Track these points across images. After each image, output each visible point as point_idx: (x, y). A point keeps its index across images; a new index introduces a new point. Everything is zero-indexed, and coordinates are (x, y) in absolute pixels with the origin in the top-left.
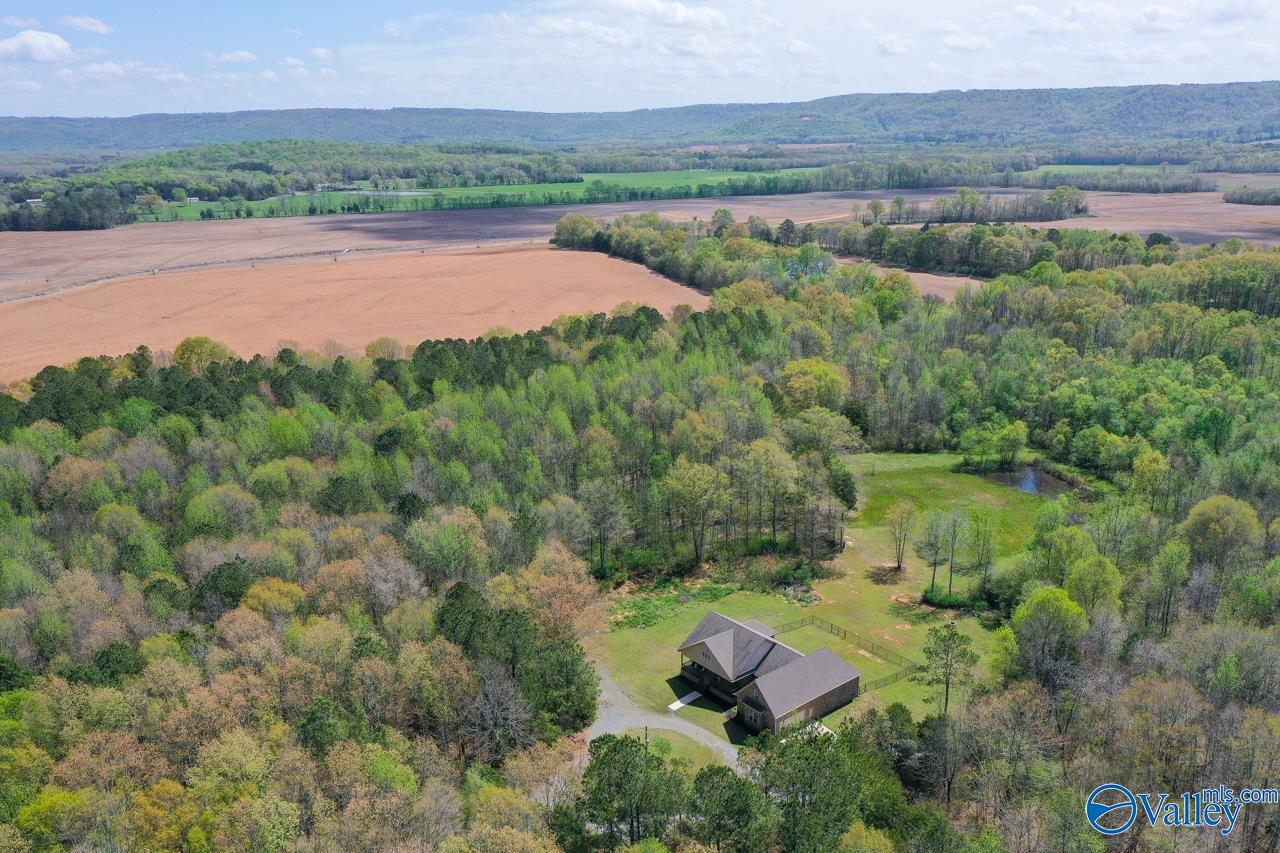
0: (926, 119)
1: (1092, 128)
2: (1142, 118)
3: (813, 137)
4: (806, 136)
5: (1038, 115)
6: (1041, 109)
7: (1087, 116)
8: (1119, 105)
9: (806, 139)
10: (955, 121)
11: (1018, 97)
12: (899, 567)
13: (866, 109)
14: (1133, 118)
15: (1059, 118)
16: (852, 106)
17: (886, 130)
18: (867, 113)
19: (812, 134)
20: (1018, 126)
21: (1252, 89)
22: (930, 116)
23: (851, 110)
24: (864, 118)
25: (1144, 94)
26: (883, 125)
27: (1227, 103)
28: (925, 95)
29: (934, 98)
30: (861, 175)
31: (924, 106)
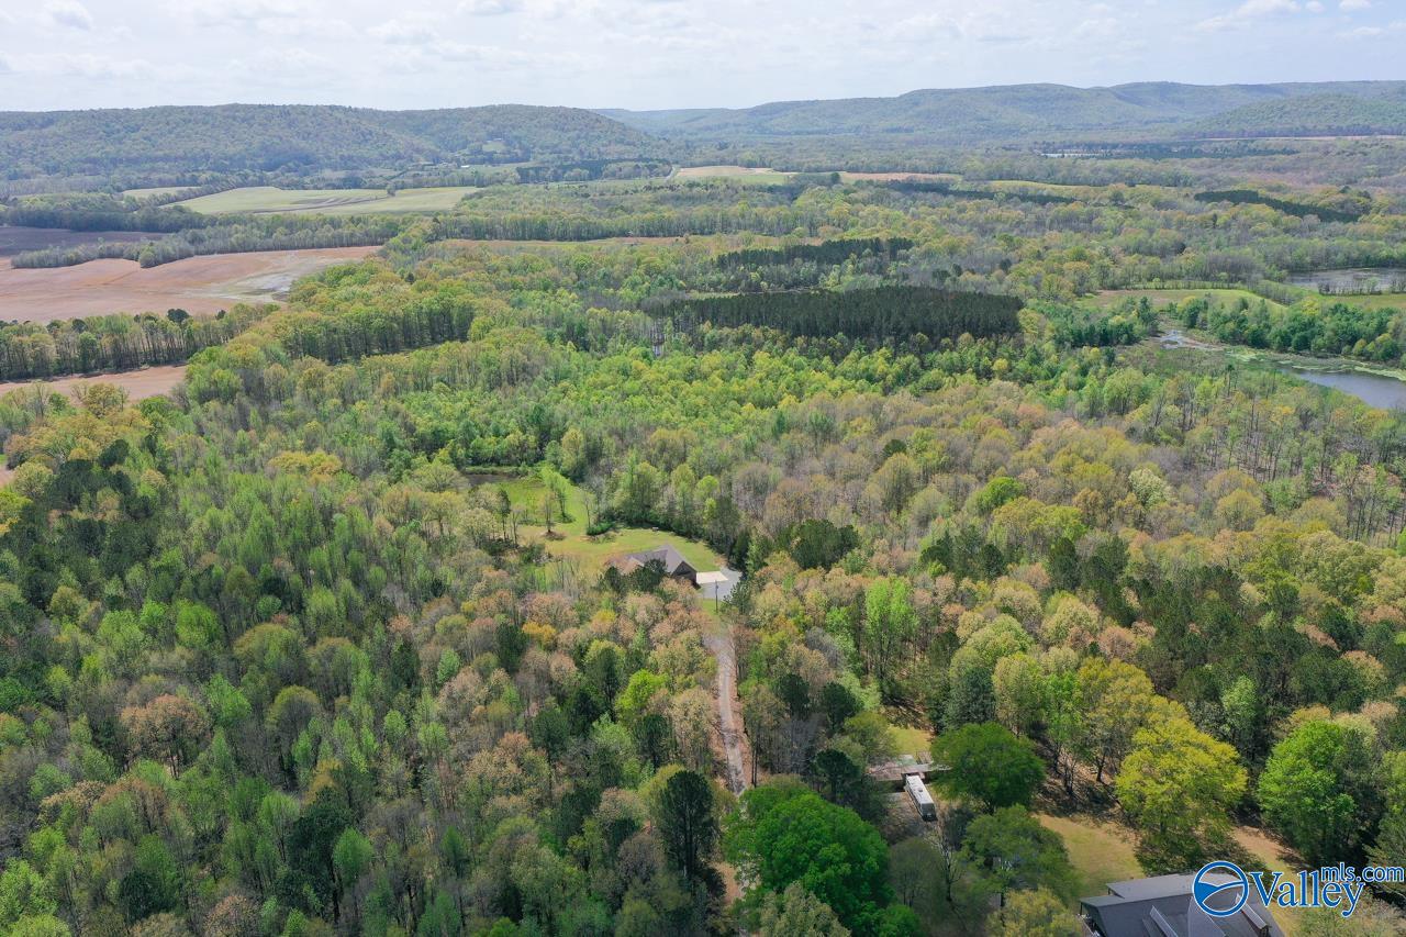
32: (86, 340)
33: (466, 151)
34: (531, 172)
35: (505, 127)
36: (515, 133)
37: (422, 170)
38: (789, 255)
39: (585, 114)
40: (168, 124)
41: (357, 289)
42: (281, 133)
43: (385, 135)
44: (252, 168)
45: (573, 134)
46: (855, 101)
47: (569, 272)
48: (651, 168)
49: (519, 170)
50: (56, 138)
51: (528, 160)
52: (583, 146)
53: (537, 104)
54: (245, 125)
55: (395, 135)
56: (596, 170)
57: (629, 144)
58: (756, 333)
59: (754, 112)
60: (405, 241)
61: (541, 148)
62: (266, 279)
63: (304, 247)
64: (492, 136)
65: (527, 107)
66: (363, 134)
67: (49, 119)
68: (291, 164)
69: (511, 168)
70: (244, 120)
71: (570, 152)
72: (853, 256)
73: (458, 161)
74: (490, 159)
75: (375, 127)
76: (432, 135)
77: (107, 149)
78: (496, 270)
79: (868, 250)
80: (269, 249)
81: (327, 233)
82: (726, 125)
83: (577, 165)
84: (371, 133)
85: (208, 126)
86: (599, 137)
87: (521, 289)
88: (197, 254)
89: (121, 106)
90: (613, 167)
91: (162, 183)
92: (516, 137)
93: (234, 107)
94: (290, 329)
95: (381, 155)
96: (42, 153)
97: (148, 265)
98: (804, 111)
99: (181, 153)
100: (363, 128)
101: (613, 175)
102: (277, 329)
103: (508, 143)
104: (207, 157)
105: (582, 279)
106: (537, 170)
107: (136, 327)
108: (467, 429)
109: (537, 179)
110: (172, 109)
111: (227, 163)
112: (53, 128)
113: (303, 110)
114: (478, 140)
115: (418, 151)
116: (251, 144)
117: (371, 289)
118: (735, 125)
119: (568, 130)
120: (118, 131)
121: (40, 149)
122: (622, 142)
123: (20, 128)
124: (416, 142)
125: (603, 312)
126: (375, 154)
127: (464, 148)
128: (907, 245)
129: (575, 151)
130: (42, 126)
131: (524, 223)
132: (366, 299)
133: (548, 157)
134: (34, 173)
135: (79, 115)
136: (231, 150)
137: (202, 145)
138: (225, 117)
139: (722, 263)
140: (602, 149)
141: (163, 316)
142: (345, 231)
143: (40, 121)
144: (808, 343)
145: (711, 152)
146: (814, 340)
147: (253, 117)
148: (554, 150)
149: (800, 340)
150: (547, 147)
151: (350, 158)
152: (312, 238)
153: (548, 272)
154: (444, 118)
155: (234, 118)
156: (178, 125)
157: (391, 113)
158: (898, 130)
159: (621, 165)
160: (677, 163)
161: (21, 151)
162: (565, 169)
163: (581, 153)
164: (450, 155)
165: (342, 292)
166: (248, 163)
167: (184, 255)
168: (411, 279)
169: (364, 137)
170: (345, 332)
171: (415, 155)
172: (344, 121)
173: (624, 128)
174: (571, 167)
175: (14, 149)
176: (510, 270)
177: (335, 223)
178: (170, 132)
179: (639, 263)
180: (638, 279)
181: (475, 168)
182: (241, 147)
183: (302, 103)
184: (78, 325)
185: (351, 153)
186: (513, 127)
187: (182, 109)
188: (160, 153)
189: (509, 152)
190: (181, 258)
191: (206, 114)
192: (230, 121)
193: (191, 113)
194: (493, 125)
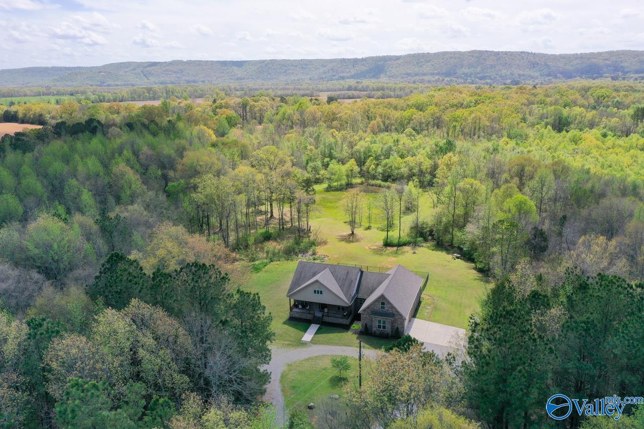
0: (168, 74)
1: (248, 78)
2: (269, 74)
3: (108, 83)
4: (104, 83)
5: (223, 72)
6: (224, 70)
7: (245, 73)
8: (258, 68)
9: (105, 84)
10: (183, 75)
11: (212, 64)
12: (353, 233)
13: (135, 69)
14: (266, 74)
15: (233, 74)
16: (127, 68)
17: (148, 79)
18: (136, 71)
19: (108, 81)
20: (215, 78)
21: (311, 62)
22: (170, 73)
23: (126, 70)
24: (135, 74)
25: (268, 63)
26: (146, 77)
27: (302, 68)
28: (165, 62)
29: (170, 64)
30: (151, 92)
31: (167, 67)
42: (492, 63)
70: (477, 57)
95: (540, 74)
111: (463, 76)
126: (537, 74)
147: (481, 56)
151: (524, 75)
155: (473, 56)
166: (473, 76)
169: (534, 66)
191: (461, 55)
192: (471, 58)
193: (454, 54)
194: (609, 61)
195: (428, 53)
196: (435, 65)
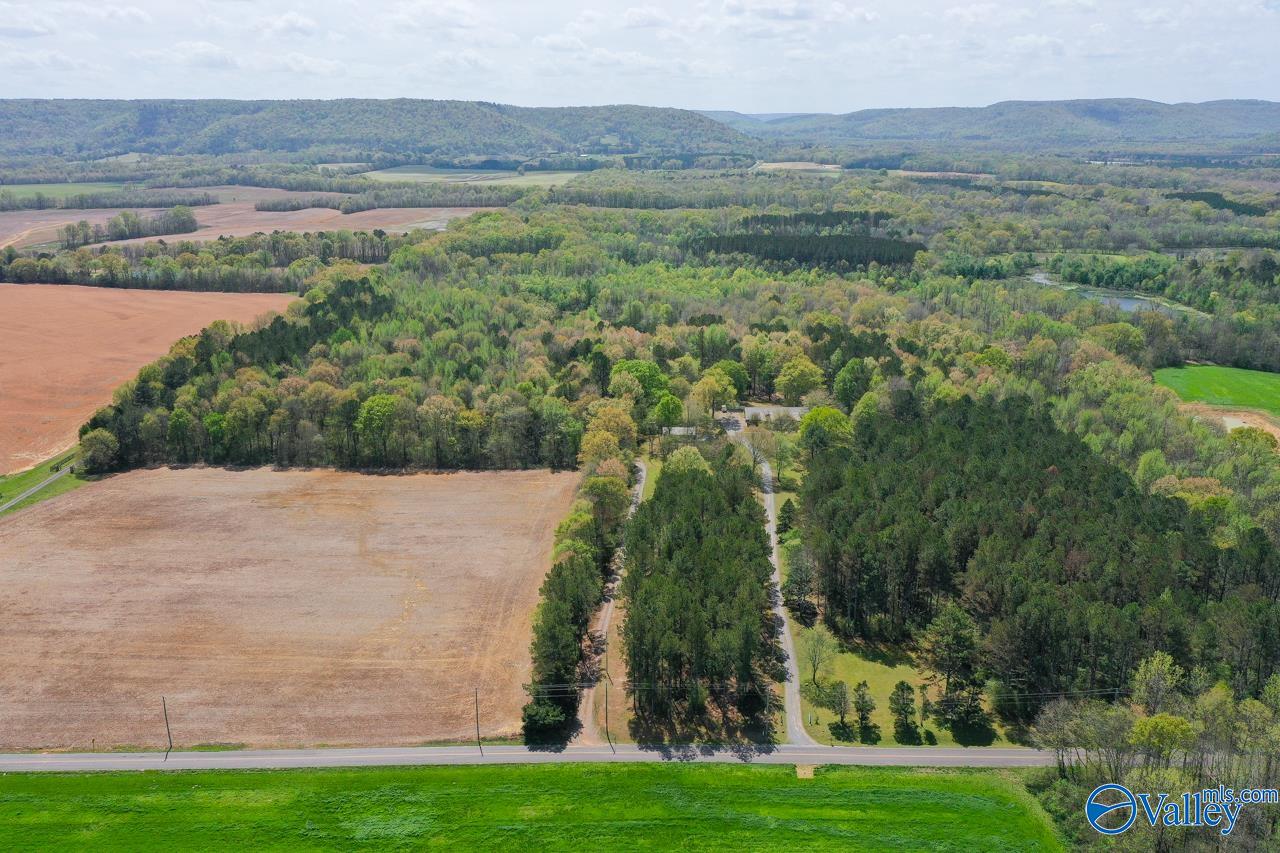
32: (326, 243)
33: (587, 143)
34: (635, 161)
35: (621, 124)
36: (629, 129)
37: (549, 157)
38: (797, 219)
39: (690, 114)
40: (350, 113)
41: (492, 224)
42: (437, 123)
43: (521, 127)
44: (413, 150)
45: (678, 131)
46: (944, 111)
47: (634, 223)
48: (734, 161)
49: (625, 158)
50: (264, 122)
51: (636, 152)
52: (684, 143)
53: (650, 104)
54: (409, 115)
55: (530, 128)
56: (689, 161)
57: (725, 141)
58: (740, 257)
59: (850, 117)
60: (528, 202)
61: (650, 142)
62: (429, 223)
63: (455, 206)
64: (610, 131)
65: (641, 108)
66: (503, 125)
67: (258, 107)
68: (443, 149)
69: (619, 158)
70: (409, 112)
71: (673, 146)
72: (845, 222)
73: (578, 150)
74: (606, 150)
75: (513, 121)
76: (560, 128)
77: (302, 132)
78: (586, 219)
79: (857, 219)
80: (430, 206)
81: (472, 195)
82: (823, 128)
83: (676, 157)
84: (509, 126)
85: (381, 116)
86: (700, 135)
87: (600, 231)
88: (379, 207)
89: (314, 98)
90: (704, 159)
91: (345, 160)
92: (630, 132)
93: (402, 101)
94: (449, 242)
95: (517, 144)
96: (253, 133)
97: (347, 212)
98: (894, 118)
99: (359, 136)
100: (503, 121)
101: (703, 166)
102: (441, 242)
103: (623, 138)
104: (379, 141)
105: (644, 229)
106: (640, 159)
107: (354, 238)
108: (547, 289)
109: (640, 166)
110: (354, 100)
111: (394, 146)
112: (261, 114)
113: (455, 104)
114: (597, 134)
115: (547, 141)
116: (413, 131)
117: (500, 224)
118: (831, 129)
119: (675, 128)
120: (312, 118)
121: (251, 129)
122: (719, 140)
123: (236, 113)
124: (545, 133)
125: (649, 245)
126: (512, 143)
127: (585, 140)
128: (888, 216)
129: (678, 146)
130: (254, 112)
131: (616, 195)
132: (497, 229)
133: (654, 150)
134: (247, 150)
135: (283, 104)
136: (397, 136)
137: (375, 131)
138: (394, 109)
139: (746, 222)
140: (701, 145)
141: (370, 232)
142: (484, 196)
143: (252, 108)
144: (771, 263)
145: (793, 151)
146: (776, 262)
147: (416, 110)
148: (660, 144)
149: (766, 262)
150: (655, 142)
151: (492, 145)
152: (460, 200)
153: (621, 221)
154: (571, 115)
155: (402, 110)
156: (357, 114)
157: (527, 109)
158: (977, 137)
159: (710, 158)
160: (762, 158)
161: (238, 131)
162: (663, 159)
163: (683, 147)
164: (572, 146)
165: (481, 225)
166: (410, 146)
167: (371, 207)
168: (527, 221)
169: (504, 129)
170: (482, 247)
171: (544, 145)
172: (488, 115)
173: (723, 128)
174: (669, 159)
175: (232, 130)
176: (595, 219)
177: (478, 190)
178: (351, 119)
179: (687, 219)
180: (683, 230)
181: (591, 156)
182: (405, 134)
183: (457, 99)
184: (321, 235)
185: (492, 141)
186: (628, 124)
187: (362, 102)
188: (343, 136)
189: (622, 145)
190: (368, 209)
191: (380, 106)
192: (398, 112)
193: (368, 105)
194: (611, 122)
195: (319, 100)
196: (338, 124)
